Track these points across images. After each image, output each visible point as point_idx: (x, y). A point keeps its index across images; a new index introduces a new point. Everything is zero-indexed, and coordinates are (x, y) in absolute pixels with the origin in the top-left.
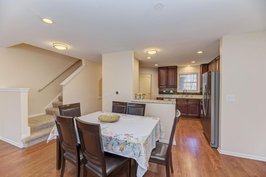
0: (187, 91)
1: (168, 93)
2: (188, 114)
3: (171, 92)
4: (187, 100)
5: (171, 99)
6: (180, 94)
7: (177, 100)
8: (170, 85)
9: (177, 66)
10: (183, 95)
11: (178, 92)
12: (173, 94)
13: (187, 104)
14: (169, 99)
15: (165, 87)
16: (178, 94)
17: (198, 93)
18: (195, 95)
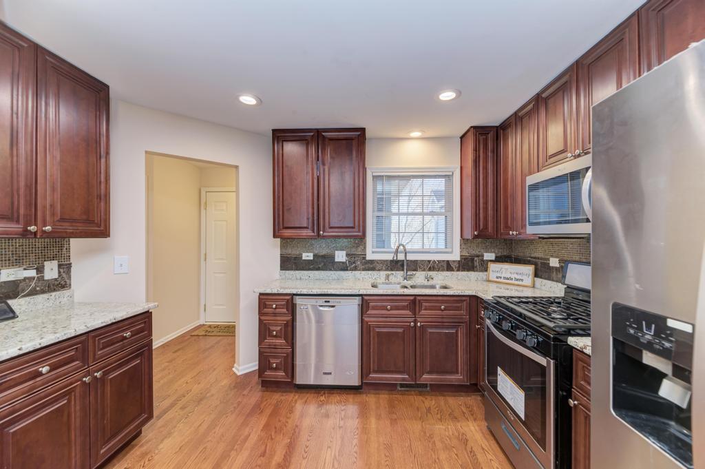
0: (410, 252)
1: (324, 263)
3: (341, 256)
4: (414, 303)
5: (333, 301)
6: (379, 267)
7: (366, 303)
8: (331, 225)
9: (363, 130)
10: (392, 270)
11: (370, 257)
12: (347, 270)
13: (415, 322)
14: (326, 302)
15: (309, 233)
16: (371, 266)
17: (454, 261)
18: (443, 270)
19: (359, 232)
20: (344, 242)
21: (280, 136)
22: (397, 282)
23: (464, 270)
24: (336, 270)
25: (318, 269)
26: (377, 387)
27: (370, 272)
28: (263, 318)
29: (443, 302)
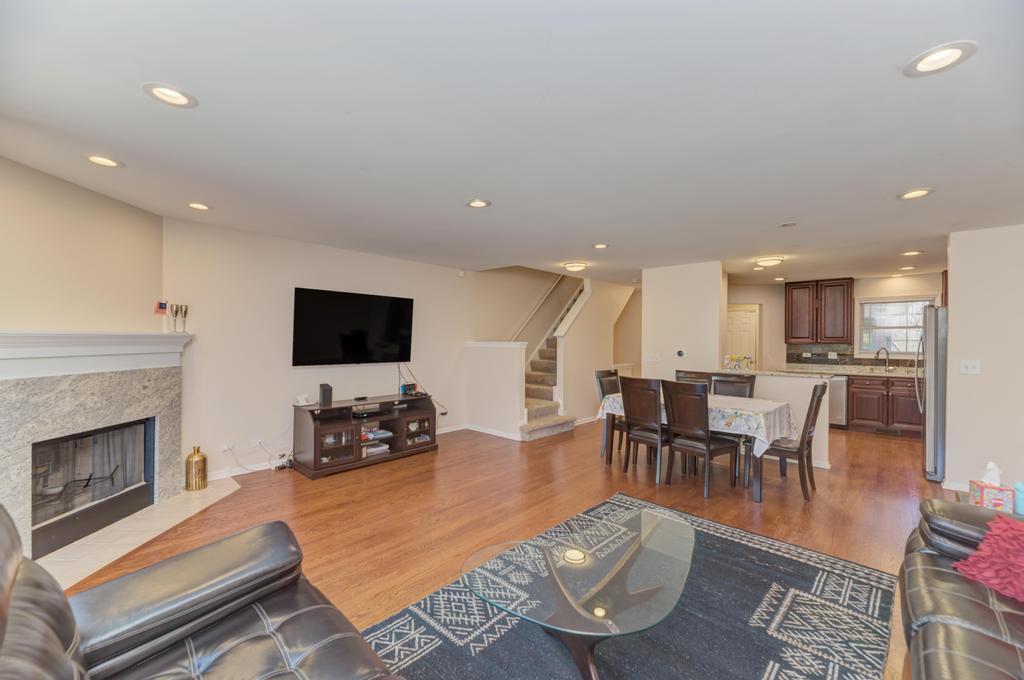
0: (892, 354)
1: (820, 359)
2: (890, 422)
3: (833, 356)
4: (888, 382)
6: (863, 363)
7: (851, 380)
8: (827, 335)
9: (852, 279)
10: (876, 365)
11: (857, 356)
12: (838, 364)
13: (888, 392)
15: (809, 340)
16: (859, 362)
19: (848, 340)
20: (836, 346)
21: (790, 287)
22: (881, 371)
24: (829, 364)
25: (816, 363)
26: (858, 428)
27: (857, 366)
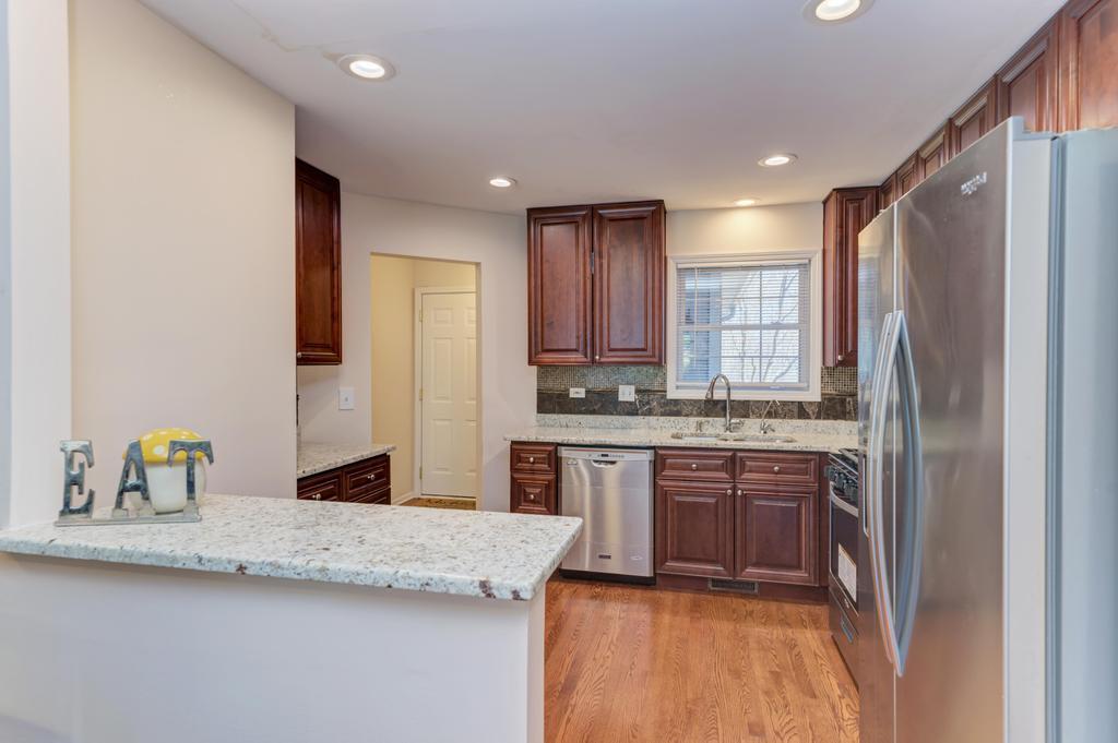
0: (736, 388)
1: (602, 403)
2: (738, 566)
3: (627, 394)
4: (733, 461)
5: (613, 455)
6: (686, 410)
7: (661, 459)
8: (612, 347)
10: (707, 416)
11: (672, 394)
12: (637, 414)
13: (734, 489)
14: (603, 455)
15: (578, 357)
16: (674, 409)
17: (810, 403)
18: (792, 417)
19: (653, 356)
20: (631, 371)
21: (539, 216)
22: (714, 434)
23: (827, 417)
24: (620, 414)
25: (593, 412)
26: (677, 582)
27: (672, 418)
28: (516, 476)
29: (778, 461)
